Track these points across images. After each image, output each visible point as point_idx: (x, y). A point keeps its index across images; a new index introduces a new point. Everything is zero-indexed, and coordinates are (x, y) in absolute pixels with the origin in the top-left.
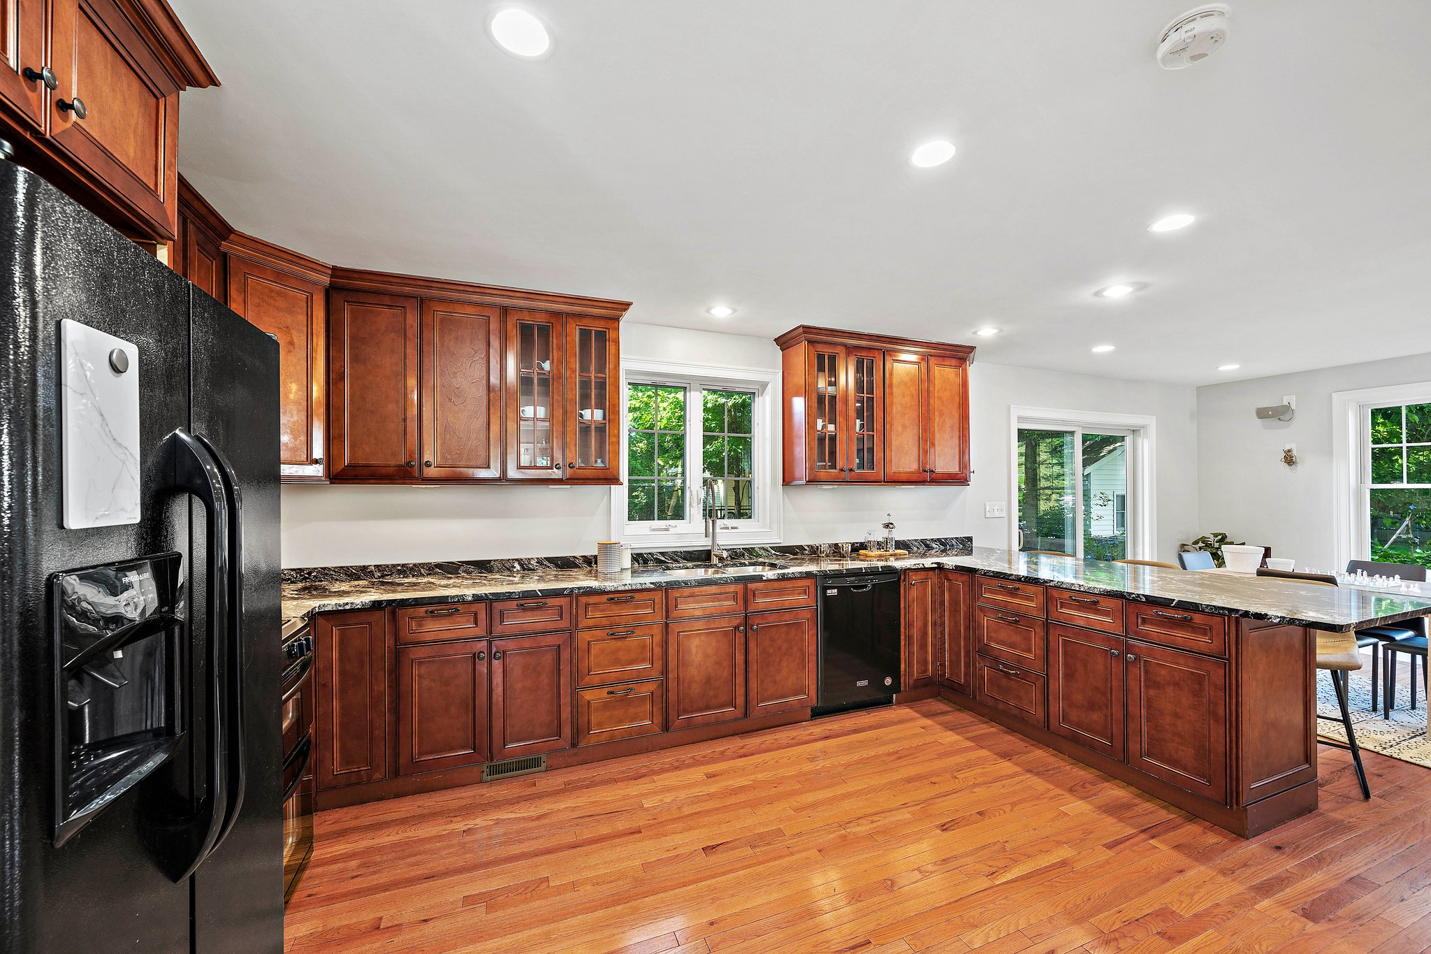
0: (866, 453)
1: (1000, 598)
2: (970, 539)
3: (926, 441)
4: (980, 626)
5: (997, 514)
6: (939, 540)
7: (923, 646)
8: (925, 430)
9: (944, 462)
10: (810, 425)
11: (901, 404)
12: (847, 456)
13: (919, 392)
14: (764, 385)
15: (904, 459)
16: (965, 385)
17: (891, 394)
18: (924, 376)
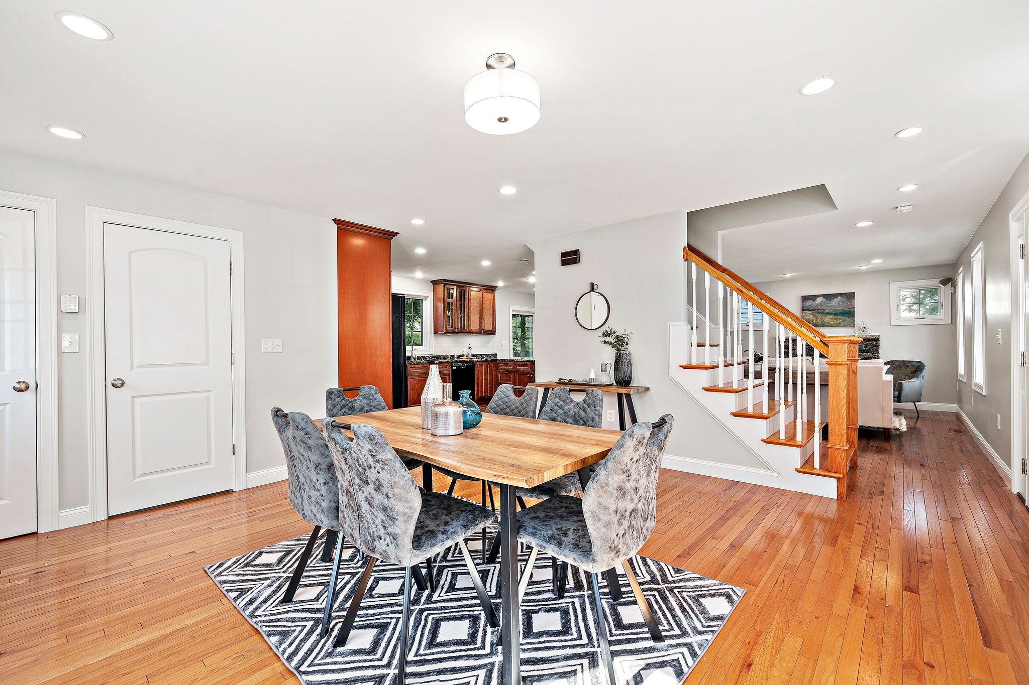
0: (463, 325)
1: (503, 367)
2: (496, 354)
3: (481, 319)
4: (498, 376)
5: (505, 346)
6: (486, 355)
7: (482, 386)
8: (481, 315)
9: (488, 327)
10: (445, 313)
11: (474, 304)
12: (457, 324)
13: (479, 301)
14: (427, 297)
15: (474, 325)
16: (494, 299)
17: (470, 302)
18: (481, 297)
